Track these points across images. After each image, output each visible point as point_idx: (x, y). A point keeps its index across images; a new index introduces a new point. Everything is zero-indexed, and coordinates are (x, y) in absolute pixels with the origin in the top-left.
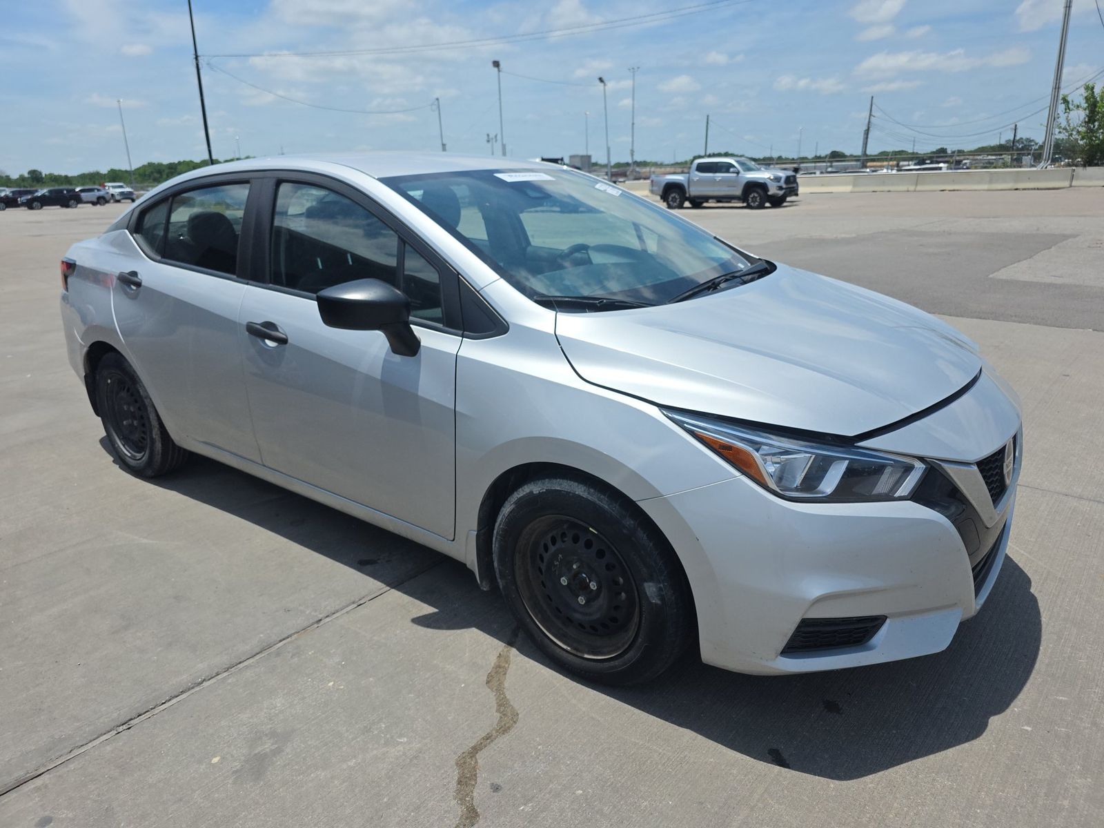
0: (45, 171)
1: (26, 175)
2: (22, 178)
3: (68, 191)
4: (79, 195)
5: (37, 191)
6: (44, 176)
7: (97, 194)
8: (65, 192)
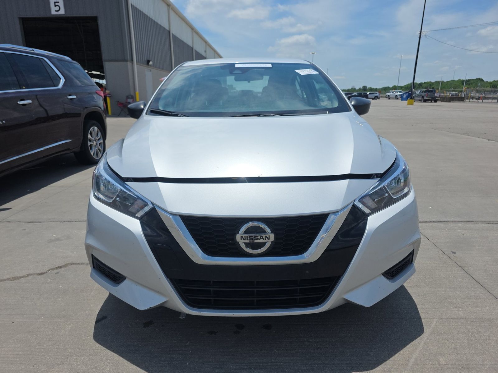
0: (368, 86)
1: (362, 88)
2: (360, 89)
3: (364, 94)
4: (368, 95)
5: (353, 93)
6: (367, 88)
7: (375, 95)
8: (363, 94)
